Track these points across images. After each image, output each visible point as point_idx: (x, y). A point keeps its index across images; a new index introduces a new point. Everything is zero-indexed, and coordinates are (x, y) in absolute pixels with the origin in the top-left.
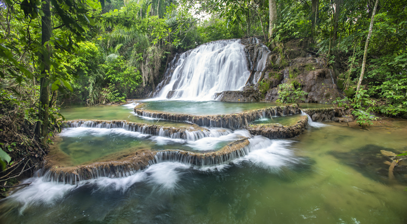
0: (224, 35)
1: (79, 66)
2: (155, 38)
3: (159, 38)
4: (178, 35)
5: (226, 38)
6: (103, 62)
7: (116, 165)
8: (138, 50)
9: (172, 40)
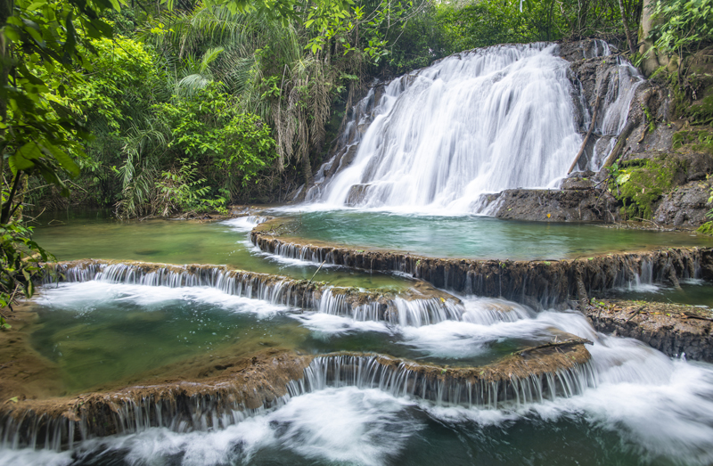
0: (511, 30)
1: (95, 107)
2: (316, 34)
3: (329, 34)
4: (382, 29)
5: (514, 41)
6: (165, 96)
7: (193, 394)
8: (269, 67)
9: (364, 43)
